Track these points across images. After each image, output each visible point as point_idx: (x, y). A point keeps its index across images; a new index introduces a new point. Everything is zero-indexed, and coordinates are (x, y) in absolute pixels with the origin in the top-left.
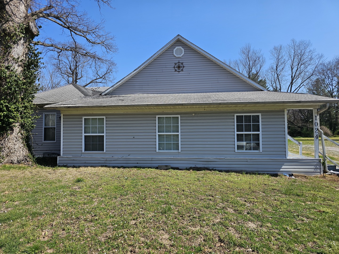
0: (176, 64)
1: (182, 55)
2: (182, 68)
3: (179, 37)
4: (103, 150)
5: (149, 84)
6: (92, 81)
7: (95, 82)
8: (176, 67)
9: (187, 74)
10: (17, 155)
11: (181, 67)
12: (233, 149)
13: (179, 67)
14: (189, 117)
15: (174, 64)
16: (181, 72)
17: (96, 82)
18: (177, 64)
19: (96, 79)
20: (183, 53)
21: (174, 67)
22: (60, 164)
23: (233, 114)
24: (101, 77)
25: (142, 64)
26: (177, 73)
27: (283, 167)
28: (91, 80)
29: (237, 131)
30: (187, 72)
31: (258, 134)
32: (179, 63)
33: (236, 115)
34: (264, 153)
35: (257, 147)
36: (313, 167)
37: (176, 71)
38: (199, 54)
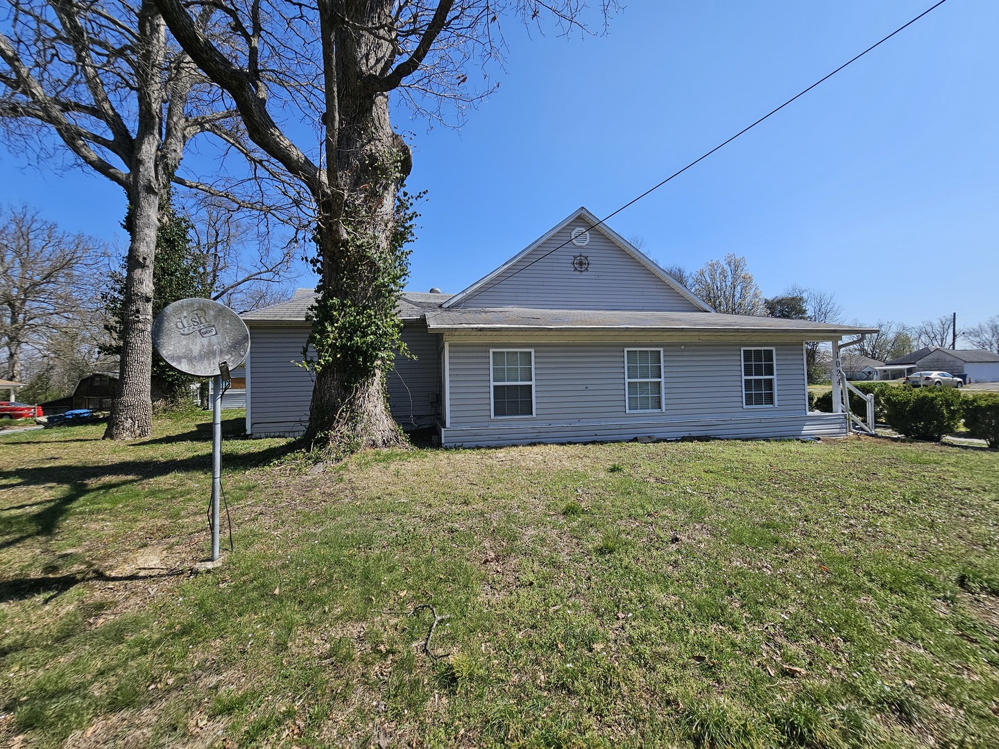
0: (575, 258)
1: (586, 243)
2: (586, 266)
3: (583, 211)
4: (532, 414)
5: (529, 291)
6: (250, 276)
7: (257, 279)
8: (577, 263)
9: (594, 277)
10: (381, 429)
11: (585, 264)
12: (740, 404)
13: (581, 264)
14: (675, 351)
15: (573, 258)
16: (584, 273)
17: (261, 279)
18: (578, 258)
19: (259, 273)
20: (588, 240)
21: (573, 263)
22: (447, 444)
23: (738, 348)
24: (270, 269)
25: (520, 254)
26: (578, 273)
27: (805, 428)
28: (247, 275)
29: (745, 375)
30: (594, 273)
31: (771, 380)
32: (581, 256)
33: (743, 349)
34: (780, 408)
35: (770, 399)
36: (838, 426)
37: (576, 269)
38: (612, 245)
